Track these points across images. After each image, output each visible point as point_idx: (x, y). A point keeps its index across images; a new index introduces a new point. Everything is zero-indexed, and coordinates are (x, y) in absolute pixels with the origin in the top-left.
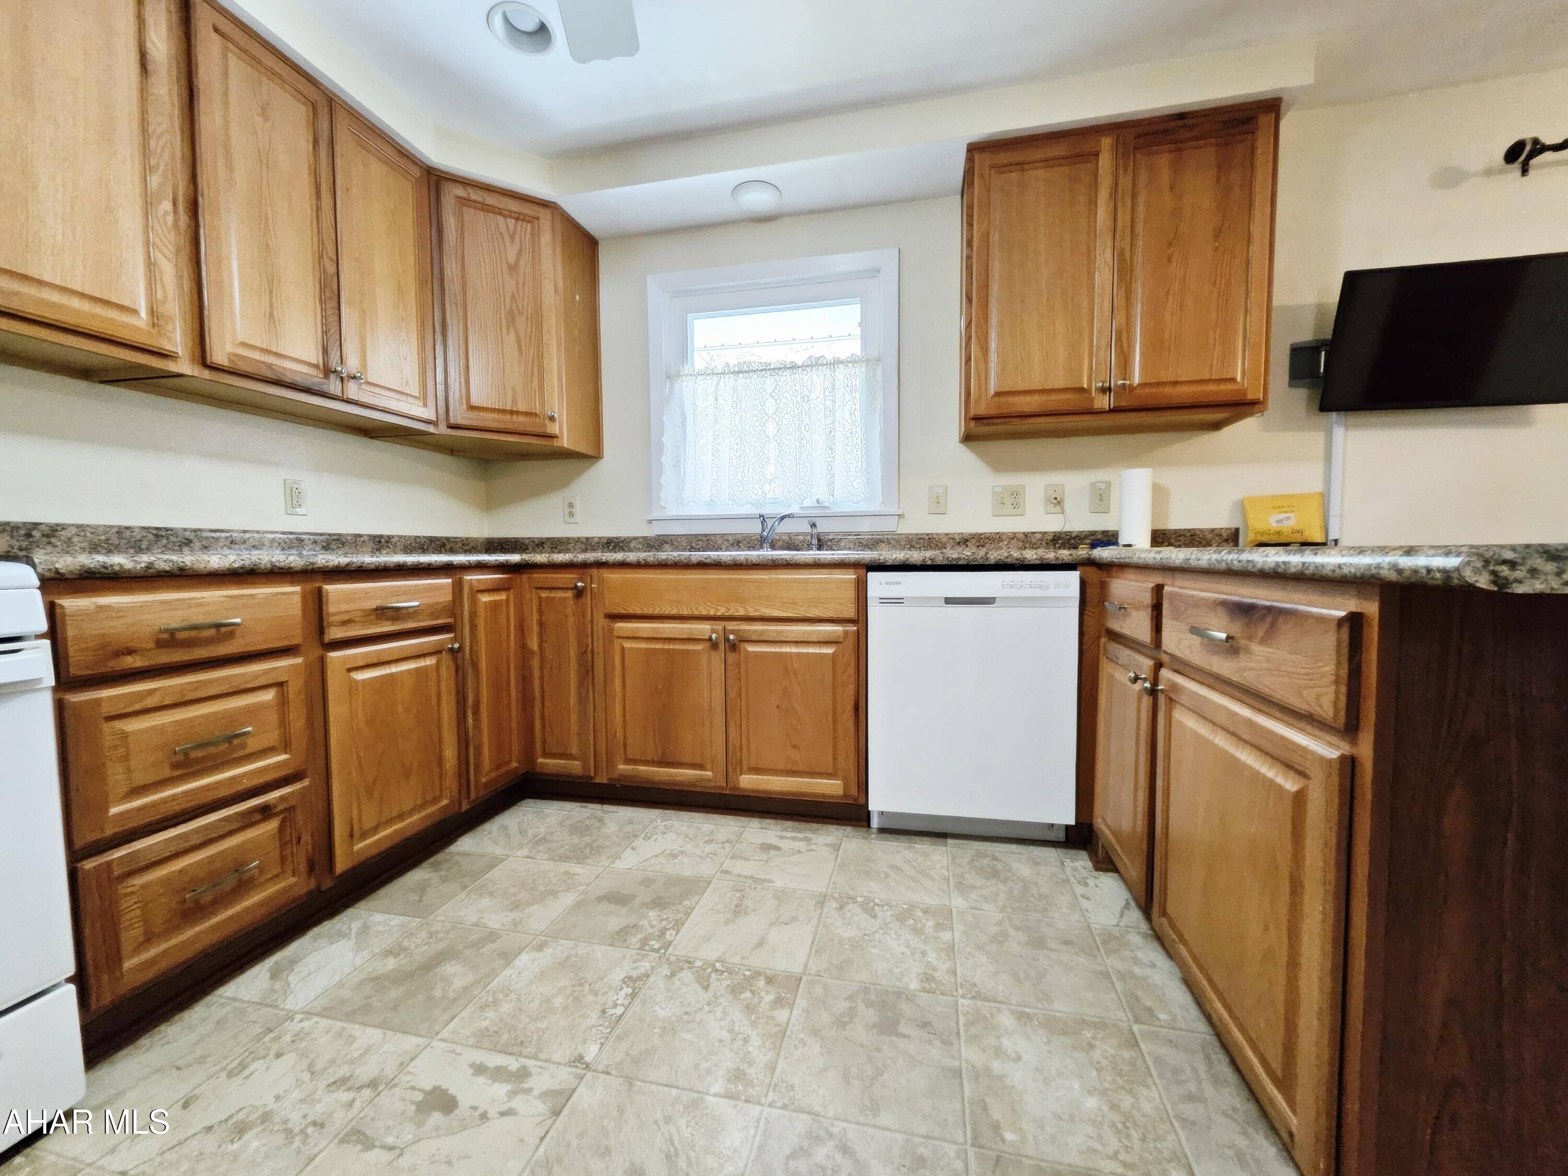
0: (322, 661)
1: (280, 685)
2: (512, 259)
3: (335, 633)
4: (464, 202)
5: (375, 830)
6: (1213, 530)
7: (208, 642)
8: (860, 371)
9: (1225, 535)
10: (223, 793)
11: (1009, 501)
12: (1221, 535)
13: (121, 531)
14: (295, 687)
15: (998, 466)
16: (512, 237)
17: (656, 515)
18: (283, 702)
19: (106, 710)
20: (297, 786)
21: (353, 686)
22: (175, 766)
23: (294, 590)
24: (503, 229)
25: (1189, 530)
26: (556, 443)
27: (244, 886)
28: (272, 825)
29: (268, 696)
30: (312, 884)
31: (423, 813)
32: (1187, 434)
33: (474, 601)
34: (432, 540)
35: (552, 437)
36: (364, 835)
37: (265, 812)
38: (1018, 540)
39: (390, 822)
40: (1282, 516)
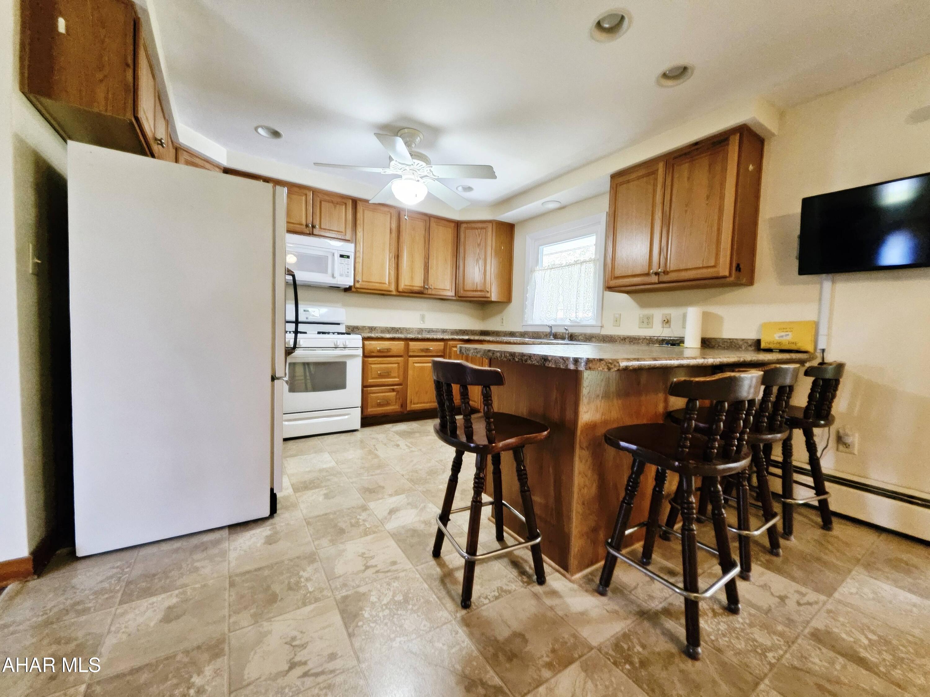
0: (408, 360)
1: (398, 363)
2: (479, 243)
3: (411, 354)
4: (467, 228)
5: (417, 403)
6: (743, 340)
7: (386, 352)
8: (591, 265)
9: (750, 343)
10: (386, 383)
11: (645, 321)
12: (747, 343)
13: (386, 328)
14: (402, 364)
15: (643, 305)
16: (479, 235)
17: (524, 324)
18: (399, 367)
19: (370, 362)
20: (400, 387)
21: (414, 367)
22: (379, 375)
23: (402, 343)
24: (477, 233)
25: (730, 339)
26: (489, 299)
27: (388, 404)
28: (394, 393)
29: (396, 365)
30: (401, 410)
31: (431, 404)
32: (734, 288)
33: (450, 349)
34: (460, 330)
35: (488, 297)
36: (414, 404)
37: (393, 390)
38: (647, 339)
39: (421, 403)
40: (783, 334)
